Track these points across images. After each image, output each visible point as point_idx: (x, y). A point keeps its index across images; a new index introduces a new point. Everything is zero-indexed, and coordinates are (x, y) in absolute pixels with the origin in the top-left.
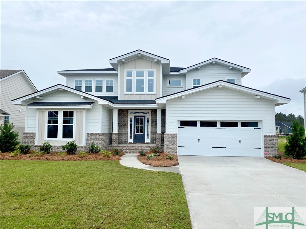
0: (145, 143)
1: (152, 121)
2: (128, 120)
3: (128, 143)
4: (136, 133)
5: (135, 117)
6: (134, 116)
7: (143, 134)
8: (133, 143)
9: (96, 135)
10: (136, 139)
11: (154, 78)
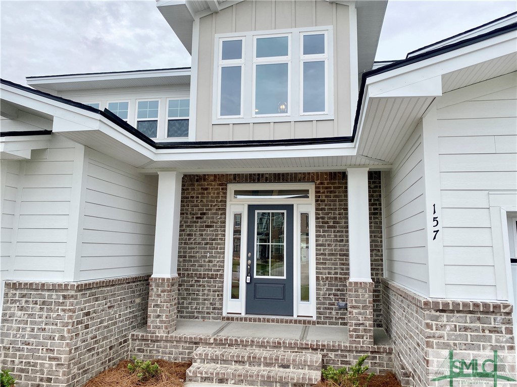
0: (295, 317)
1: (320, 227)
2: (224, 222)
3: (224, 314)
4: (255, 276)
5: (252, 208)
6: (249, 206)
7: (285, 277)
8: (243, 315)
9: (47, 293)
10: (255, 297)
11: (327, 57)
